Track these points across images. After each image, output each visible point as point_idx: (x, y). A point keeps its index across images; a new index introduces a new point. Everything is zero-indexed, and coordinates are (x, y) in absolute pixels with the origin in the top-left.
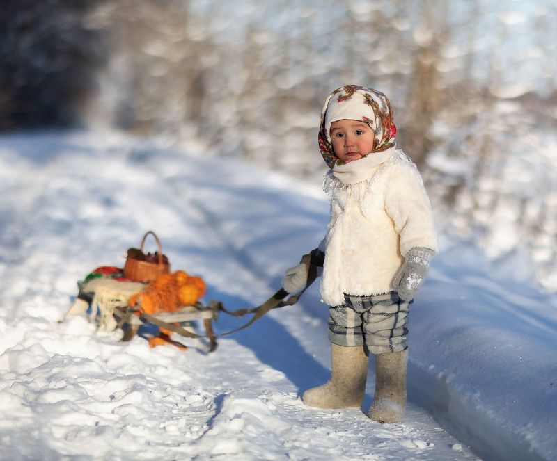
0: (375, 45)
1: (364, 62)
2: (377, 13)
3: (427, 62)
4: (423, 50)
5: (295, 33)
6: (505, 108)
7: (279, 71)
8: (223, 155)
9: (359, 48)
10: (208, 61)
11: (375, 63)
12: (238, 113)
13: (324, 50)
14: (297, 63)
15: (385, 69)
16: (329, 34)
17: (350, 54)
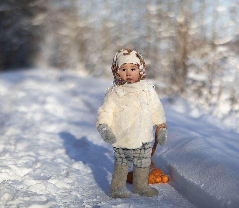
0: (159, 24)
1: (155, 32)
2: (160, 10)
3: (183, 30)
4: (181, 25)
5: (124, 21)
6: (221, 49)
7: (118, 38)
8: (95, 76)
9: (152, 26)
10: (87, 36)
11: (160, 32)
12: (101, 57)
13: (137, 28)
14: (126, 34)
15: (164, 35)
16: (139, 21)
17: (149, 29)
